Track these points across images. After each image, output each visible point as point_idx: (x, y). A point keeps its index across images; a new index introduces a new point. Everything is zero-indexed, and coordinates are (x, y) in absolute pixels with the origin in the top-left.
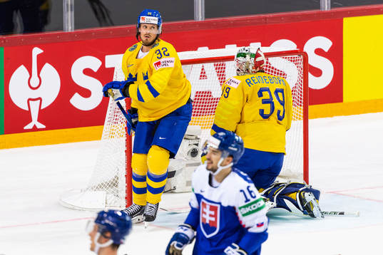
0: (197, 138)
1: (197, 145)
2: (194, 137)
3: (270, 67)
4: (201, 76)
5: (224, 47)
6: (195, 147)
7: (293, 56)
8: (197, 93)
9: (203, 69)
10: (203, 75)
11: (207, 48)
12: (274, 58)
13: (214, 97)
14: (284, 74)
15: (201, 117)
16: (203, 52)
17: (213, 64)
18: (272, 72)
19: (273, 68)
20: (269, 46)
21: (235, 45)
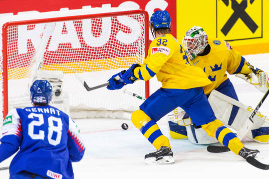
0: (60, 81)
1: (60, 86)
2: (58, 80)
3: (118, 23)
4: (63, 31)
5: (81, 8)
6: (58, 88)
7: (137, 15)
8: (60, 44)
9: (64, 26)
10: (64, 30)
11: (67, 9)
12: (121, 16)
13: (73, 48)
14: (129, 30)
15: (63, 64)
16: (65, 12)
17: (72, 21)
18: (120, 27)
19: (120, 24)
20: (117, 6)
21: (90, 6)
